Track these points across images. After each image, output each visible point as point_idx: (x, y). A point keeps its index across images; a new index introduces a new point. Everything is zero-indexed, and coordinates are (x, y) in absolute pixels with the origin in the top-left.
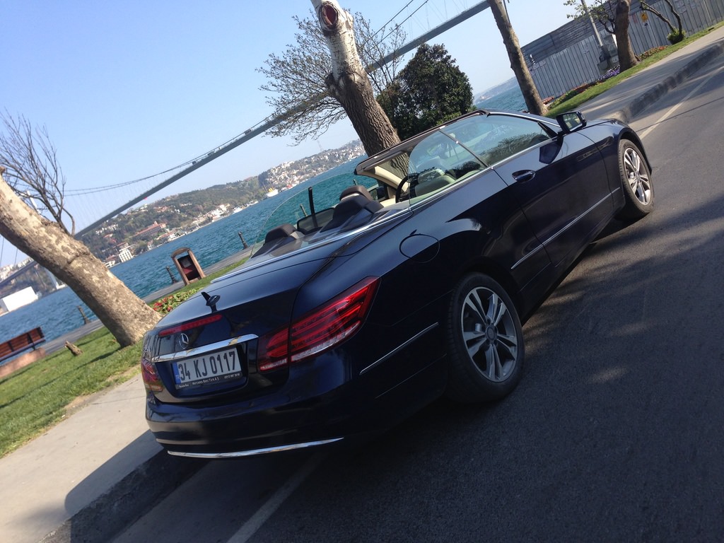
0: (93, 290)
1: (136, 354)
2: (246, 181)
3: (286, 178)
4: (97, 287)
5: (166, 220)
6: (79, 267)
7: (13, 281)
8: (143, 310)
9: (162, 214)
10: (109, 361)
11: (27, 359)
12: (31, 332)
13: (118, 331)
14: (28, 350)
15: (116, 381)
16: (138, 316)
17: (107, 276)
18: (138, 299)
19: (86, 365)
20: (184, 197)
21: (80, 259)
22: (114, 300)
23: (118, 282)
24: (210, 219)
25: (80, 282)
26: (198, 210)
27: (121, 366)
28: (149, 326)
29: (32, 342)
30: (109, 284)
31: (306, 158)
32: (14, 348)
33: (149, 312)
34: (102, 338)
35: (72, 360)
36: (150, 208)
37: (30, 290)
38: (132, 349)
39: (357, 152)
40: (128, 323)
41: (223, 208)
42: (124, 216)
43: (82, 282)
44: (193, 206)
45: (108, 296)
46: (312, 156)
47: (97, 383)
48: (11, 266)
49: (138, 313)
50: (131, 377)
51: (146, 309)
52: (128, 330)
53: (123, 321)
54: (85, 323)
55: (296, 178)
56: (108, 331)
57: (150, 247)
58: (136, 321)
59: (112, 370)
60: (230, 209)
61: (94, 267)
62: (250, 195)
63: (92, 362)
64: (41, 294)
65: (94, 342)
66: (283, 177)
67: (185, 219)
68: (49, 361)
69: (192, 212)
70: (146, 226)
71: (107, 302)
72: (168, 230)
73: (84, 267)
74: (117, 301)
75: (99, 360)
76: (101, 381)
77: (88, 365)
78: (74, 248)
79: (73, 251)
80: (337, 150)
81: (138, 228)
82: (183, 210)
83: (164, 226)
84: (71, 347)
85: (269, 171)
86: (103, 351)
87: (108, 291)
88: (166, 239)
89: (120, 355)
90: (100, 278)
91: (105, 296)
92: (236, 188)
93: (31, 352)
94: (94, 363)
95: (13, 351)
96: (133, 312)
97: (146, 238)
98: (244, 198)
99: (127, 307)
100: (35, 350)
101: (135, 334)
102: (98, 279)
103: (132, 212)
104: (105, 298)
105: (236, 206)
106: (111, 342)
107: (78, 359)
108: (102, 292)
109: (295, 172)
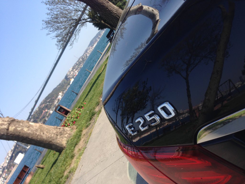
0: (28, 135)
1: (70, 152)
2: (62, 82)
3: (73, 74)
4: (29, 133)
5: (46, 108)
6: (14, 129)
7: (14, 155)
8: (58, 130)
9: (44, 107)
10: (59, 164)
11: (28, 179)
12: (23, 169)
13: (53, 147)
14: (27, 175)
15: (70, 172)
16: (58, 134)
17: (31, 125)
18: (53, 127)
19: (49, 172)
20: (47, 98)
21: (11, 125)
22: (42, 134)
23: (38, 125)
24: (59, 100)
25: (19, 136)
26: (54, 99)
27: (67, 163)
28: (66, 136)
29: (26, 172)
30: (34, 128)
31: (75, 64)
32: (21, 178)
33: (62, 129)
34: (49, 154)
35: (43, 172)
36: (39, 108)
37: (20, 154)
38: (66, 151)
39: (89, 52)
40: (55, 140)
41: (60, 94)
42: (33, 115)
43: (20, 135)
44: (51, 99)
45: (38, 133)
46: (77, 62)
47: (61, 180)
48: (10, 151)
49: (57, 133)
50: (77, 166)
51: (59, 129)
52: (57, 143)
53: (53, 141)
54: (41, 153)
55: (76, 72)
56: (50, 150)
57: (47, 119)
58: (59, 137)
59: (63, 168)
60: (63, 93)
61: (21, 124)
62: (66, 85)
63: (51, 168)
64: (24, 153)
65: (47, 158)
66: (72, 74)
67: (51, 105)
68: (36, 176)
69: (52, 101)
70: (42, 114)
71: (39, 137)
72: (48, 111)
73: (16, 128)
74: (43, 133)
75: (54, 166)
76: (62, 177)
77: (50, 171)
78: (6, 121)
79: (6, 123)
80: (82, 56)
81: (39, 116)
82: (49, 102)
83: (46, 110)
84: (39, 166)
85: (67, 74)
86: (53, 160)
87: (36, 131)
88: (50, 114)
89: (62, 157)
90: (28, 128)
91: (36, 134)
92: (60, 86)
93: (28, 176)
94: (52, 169)
95: (21, 179)
96: (54, 134)
97: (44, 117)
98: (65, 87)
99: (50, 133)
100: (29, 174)
101: (62, 143)
102: (27, 129)
103: (35, 112)
104: (37, 136)
105: (64, 91)
106: (54, 154)
107: (45, 169)
108: (33, 134)
109: (75, 70)
